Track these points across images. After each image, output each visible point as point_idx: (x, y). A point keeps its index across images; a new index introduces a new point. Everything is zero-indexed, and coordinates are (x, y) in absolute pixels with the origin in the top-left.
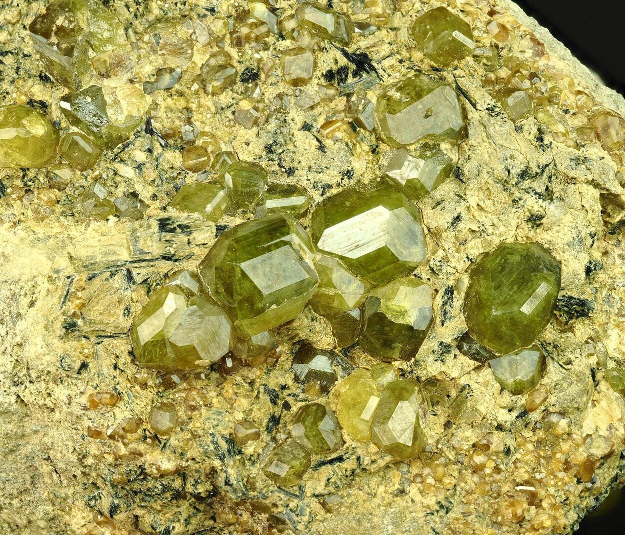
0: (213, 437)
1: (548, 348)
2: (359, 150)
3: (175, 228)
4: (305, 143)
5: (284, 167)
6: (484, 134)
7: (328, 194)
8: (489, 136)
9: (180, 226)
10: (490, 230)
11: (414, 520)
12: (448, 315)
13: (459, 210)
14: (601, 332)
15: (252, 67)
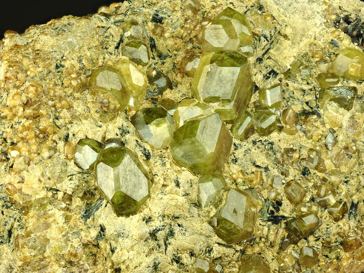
0: (168, 15)
1: (86, 175)
2: (241, 176)
3: (270, 75)
4: (262, 160)
5: (258, 142)
6: (204, 233)
7: (233, 146)
8: (201, 234)
9: (270, 77)
10: (160, 196)
11: (65, 49)
12: (138, 146)
13: (182, 188)
14: (69, 214)
15: (309, 176)
